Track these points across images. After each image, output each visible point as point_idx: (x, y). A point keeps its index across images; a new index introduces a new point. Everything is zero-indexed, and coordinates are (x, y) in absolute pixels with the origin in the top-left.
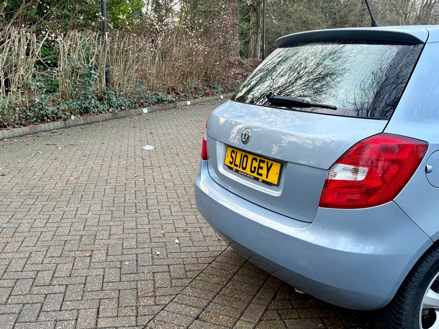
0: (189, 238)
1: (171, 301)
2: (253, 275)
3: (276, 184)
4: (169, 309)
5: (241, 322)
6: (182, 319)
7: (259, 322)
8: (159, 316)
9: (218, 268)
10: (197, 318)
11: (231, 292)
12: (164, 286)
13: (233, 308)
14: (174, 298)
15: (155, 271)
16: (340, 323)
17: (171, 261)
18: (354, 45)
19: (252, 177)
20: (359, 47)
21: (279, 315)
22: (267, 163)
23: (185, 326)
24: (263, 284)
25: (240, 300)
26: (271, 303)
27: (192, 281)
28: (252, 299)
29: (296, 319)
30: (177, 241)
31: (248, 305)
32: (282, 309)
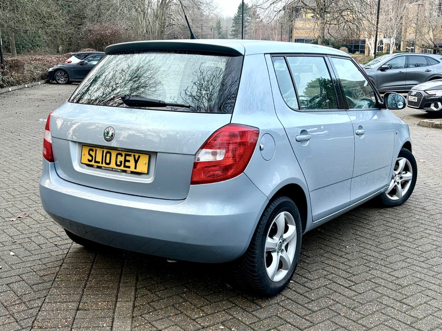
0: (23, 249)
1: (43, 303)
2: (108, 266)
3: (147, 173)
4: (45, 309)
5: (120, 303)
6: (64, 313)
7: (135, 299)
8: (40, 316)
9: (72, 268)
10: (78, 309)
11: (96, 284)
12: (27, 293)
13: (107, 294)
14: (45, 300)
15: (8, 282)
16: (199, 285)
17: (19, 271)
18: (190, 55)
19: (119, 170)
20: (195, 57)
21: (149, 290)
22: (134, 156)
23: (71, 317)
24: (122, 271)
25: (108, 287)
26: (137, 284)
27: (53, 283)
28: (119, 285)
29: (164, 290)
30: (12, 253)
31: (118, 289)
32: (149, 286)
